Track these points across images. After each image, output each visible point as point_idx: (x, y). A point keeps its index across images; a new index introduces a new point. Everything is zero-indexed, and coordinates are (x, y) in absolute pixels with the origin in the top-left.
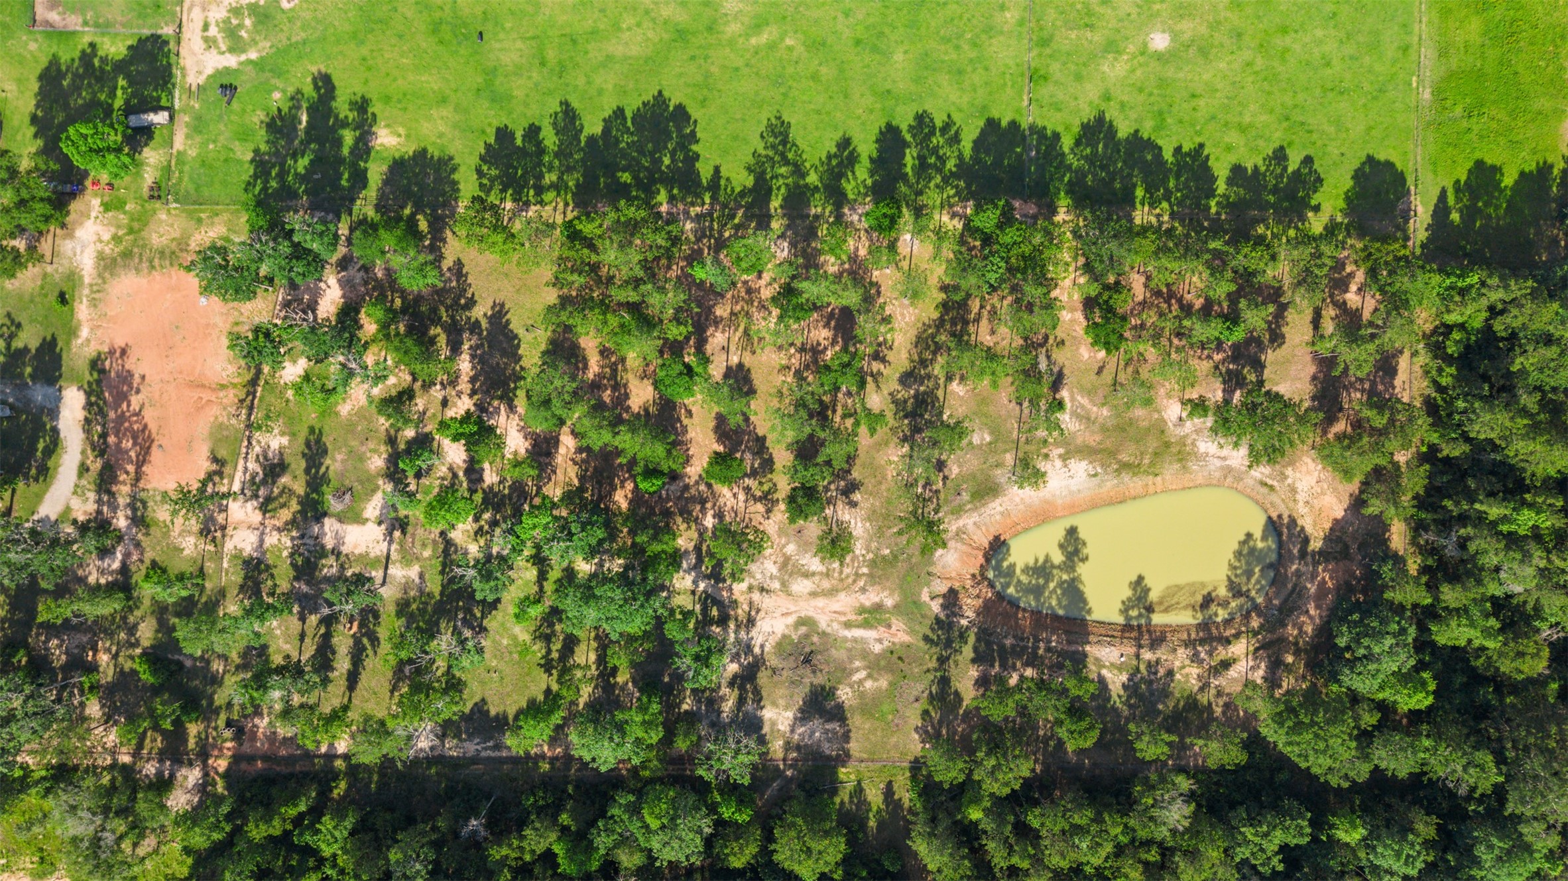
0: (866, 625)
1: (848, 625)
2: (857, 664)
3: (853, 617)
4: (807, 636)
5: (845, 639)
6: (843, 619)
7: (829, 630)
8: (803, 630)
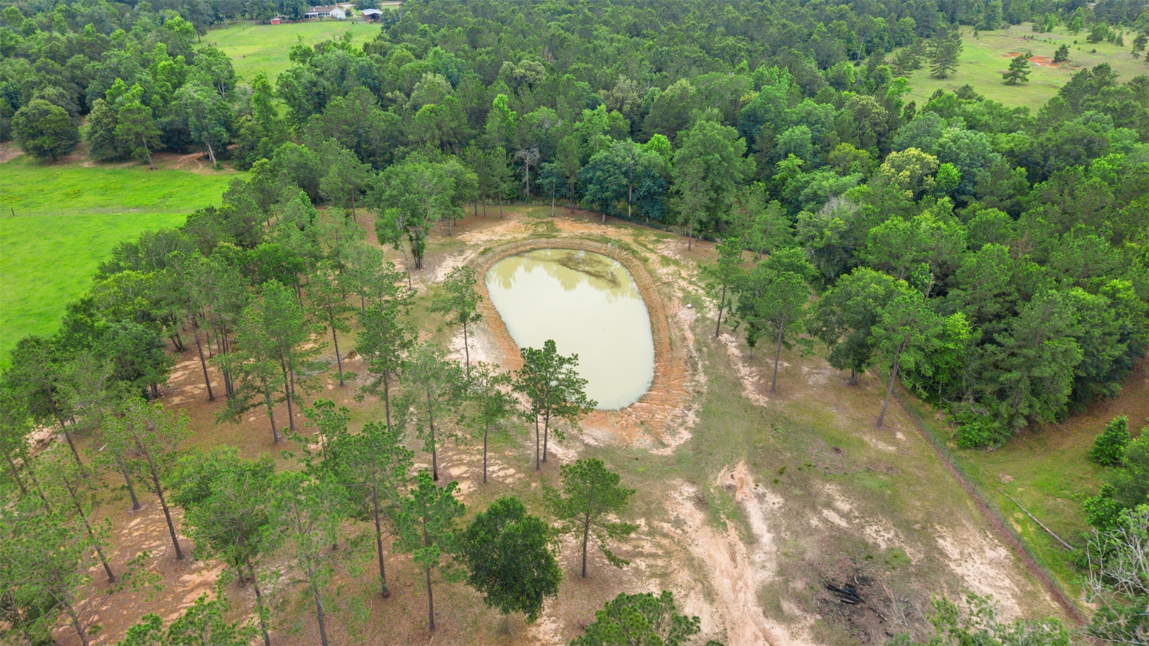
0: (740, 516)
1: (751, 540)
2: (814, 522)
3: (733, 535)
4: (800, 599)
5: (778, 540)
6: (741, 547)
7: (772, 566)
8: (789, 607)
